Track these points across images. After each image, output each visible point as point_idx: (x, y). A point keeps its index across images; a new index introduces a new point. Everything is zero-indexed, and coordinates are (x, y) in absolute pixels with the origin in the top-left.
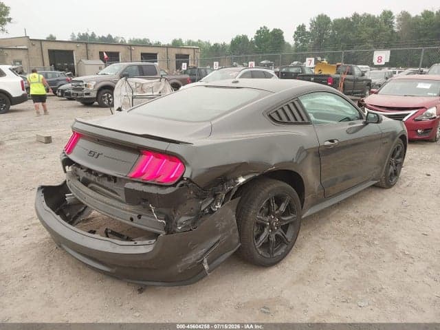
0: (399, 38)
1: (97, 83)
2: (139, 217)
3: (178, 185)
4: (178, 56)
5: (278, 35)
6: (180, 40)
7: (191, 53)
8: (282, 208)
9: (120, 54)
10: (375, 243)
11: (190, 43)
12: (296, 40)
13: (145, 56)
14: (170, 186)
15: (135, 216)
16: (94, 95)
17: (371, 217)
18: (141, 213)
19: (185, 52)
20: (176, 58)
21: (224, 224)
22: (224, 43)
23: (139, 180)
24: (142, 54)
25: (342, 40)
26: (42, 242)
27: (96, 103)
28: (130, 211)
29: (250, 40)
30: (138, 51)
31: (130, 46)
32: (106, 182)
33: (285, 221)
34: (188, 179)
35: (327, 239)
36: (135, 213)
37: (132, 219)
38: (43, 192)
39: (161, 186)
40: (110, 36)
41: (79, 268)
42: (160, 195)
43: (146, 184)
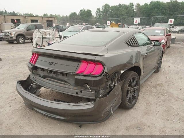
0: (136, 14)
1: (16, 33)
2: (81, 92)
3: (102, 75)
4: (47, 21)
5: (89, 12)
6: (47, 14)
7: (53, 19)
8: (135, 83)
9: (21, 20)
10: (166, 94)
11: (51, 15)
12: (96, 14)
13: (32, 21)
14: (99, 76)
15: (79, 91)
16: (14, 38)
17: (158, 84)
18: (81, 90)
19: (50, 19)
20: (47, 22)
21: (118, 92)
22: (67, 16)
23: (82, 74)
24: (31, 20)
25: (115, 15)
26: (20, 109)
27: (15, 42)
28: (76, 89)
29: (77, 14)
30: (29, 19)
31: (25, 16)
32: (60, 77)
33: (135, 89)
34: (106, 72)
35: (146, 95)
36: (79, 90)
37: (77, 93)
38: (20, 84)
39: (93, 76)
40: (14, 12)
41: (45, 119)
42: (95, 81)
43: (85, 76)
